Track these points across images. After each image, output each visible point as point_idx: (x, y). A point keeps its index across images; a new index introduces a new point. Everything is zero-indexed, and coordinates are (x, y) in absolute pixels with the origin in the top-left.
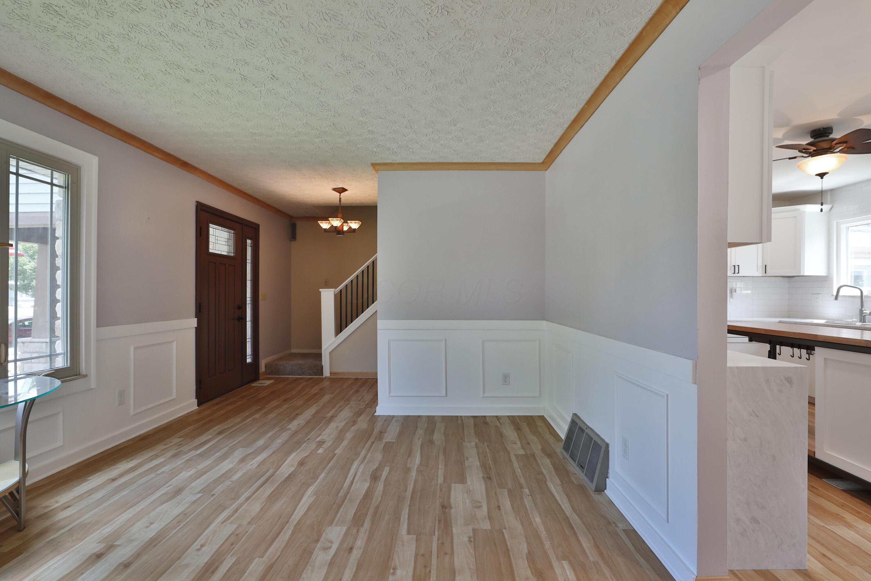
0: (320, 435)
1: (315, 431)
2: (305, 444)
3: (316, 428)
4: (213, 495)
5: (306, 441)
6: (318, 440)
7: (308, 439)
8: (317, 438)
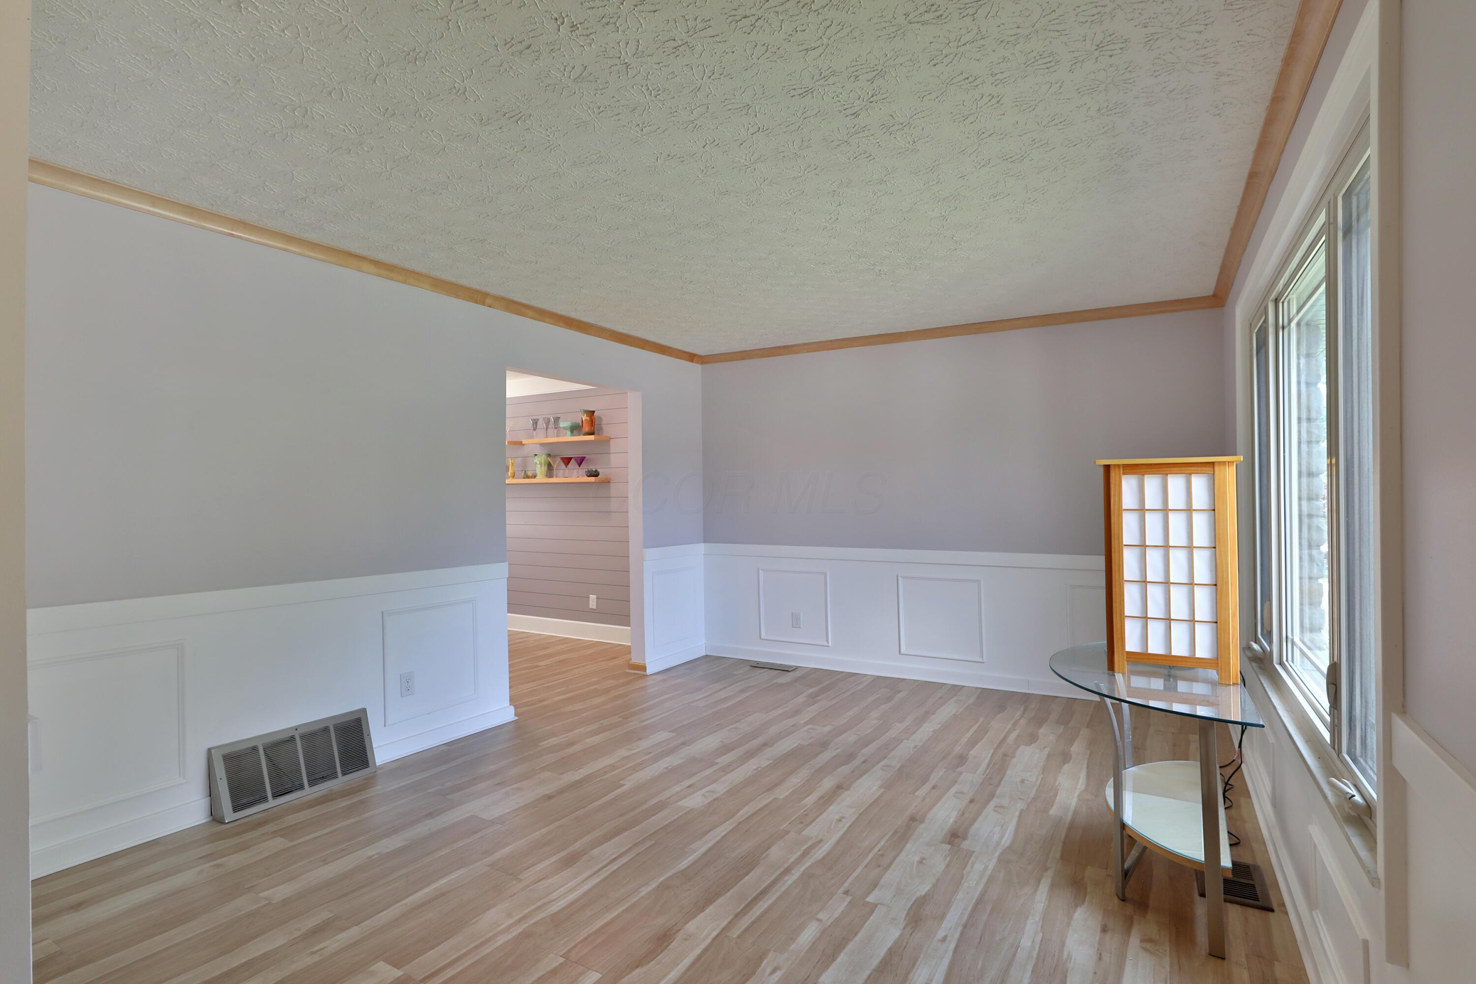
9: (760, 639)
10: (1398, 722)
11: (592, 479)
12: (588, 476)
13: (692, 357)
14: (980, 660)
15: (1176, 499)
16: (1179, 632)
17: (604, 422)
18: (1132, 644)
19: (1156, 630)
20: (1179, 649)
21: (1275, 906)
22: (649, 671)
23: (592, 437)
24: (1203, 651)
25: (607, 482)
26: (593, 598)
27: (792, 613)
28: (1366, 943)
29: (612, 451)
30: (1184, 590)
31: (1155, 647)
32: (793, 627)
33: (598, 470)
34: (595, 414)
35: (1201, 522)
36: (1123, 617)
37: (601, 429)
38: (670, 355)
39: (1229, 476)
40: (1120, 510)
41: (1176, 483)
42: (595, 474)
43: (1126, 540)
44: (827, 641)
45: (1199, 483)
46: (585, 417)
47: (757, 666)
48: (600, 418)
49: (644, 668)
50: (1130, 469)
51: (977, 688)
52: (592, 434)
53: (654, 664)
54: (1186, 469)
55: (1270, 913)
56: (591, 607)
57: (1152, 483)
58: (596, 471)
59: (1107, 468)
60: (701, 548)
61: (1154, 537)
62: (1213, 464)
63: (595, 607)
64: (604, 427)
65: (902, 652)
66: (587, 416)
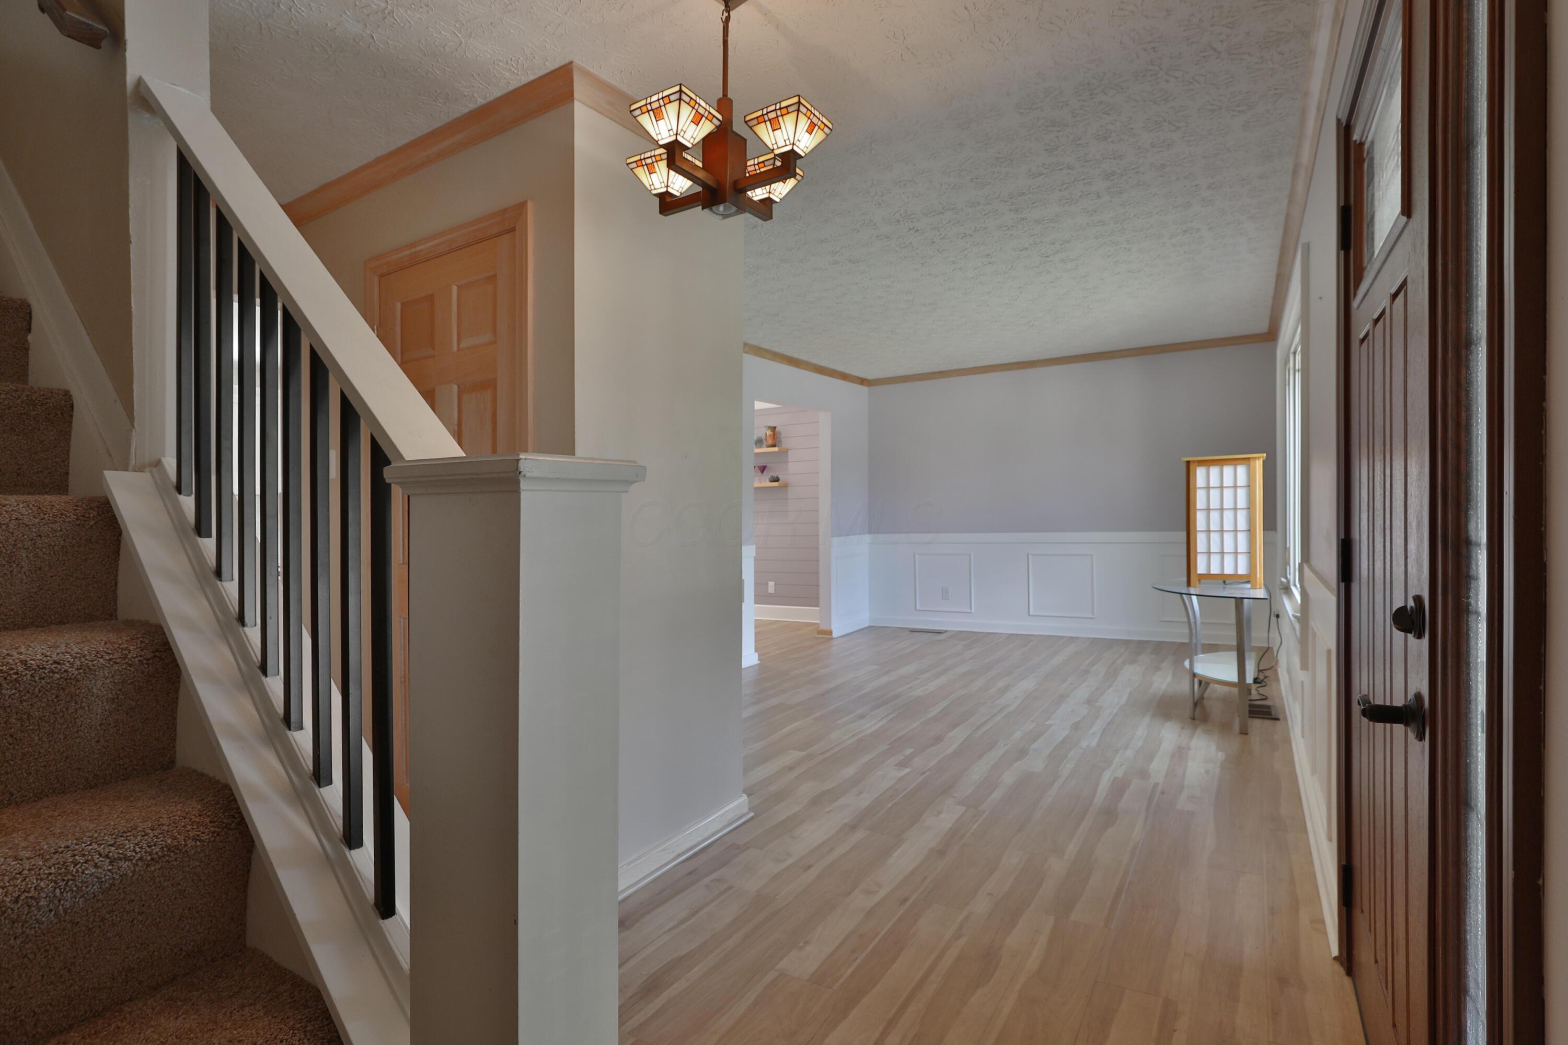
0: (901, 779)
1: (907, 790)
2: (931, 765)
3: (903, 796)
4: (1033, 721)
5: (928, 771)
6: (907, 770)
7: (924, 773)
8: (907, 774)
9: (916, 610)
10: (1305, 567)
11: (776, 484)
12: (771, 481)
13: (862, 381)
14: (1092, 616)
15: (1228, 481)
16: (1228, 560)
17: (782, 436)
18: (1201, 569)
19: (1215, 559)
20: (1228, 570)
21: (1281, 718)
22: (835, 635)
23: (776, 449)
24: (1242, 570)
25: (786, 486)
26: (771, 584)
27: (942, 588)
28: (1302, 682)
29: (789, 460)
30: (1232, 534)
31: (1215, 570)
32: (943, 598)
33: (779, 476)
34: (777, 429)
35: (1242, 494)
36: (1196, 553)
37: (780, 441)
38: (849, 381)
39: (1259, 465)
40: (1195, 488)
41: (1228, 470)
42: (776, 480)
43: (1198, 507)
44: (971, 608)
45: (1241, 470)
46: (769, 432)
47: (914, 631)
48: (780, 433)
49: (830, 633)
50: (1201, 463)
51: (1089, 638)
52: (774, 446)
53: (838, 629)
54: (1234, 462)
55: (1278, 722)
56: (769, 592)
57: (1214, 471)
58: (777, 477)
59: (1188, 463)
60: (867, 538)
61: (1215, 504)
62: (1249, 459)
63: (773, 592)
64: (783, 440)
65: (1031, 613)
66: (771, 431)
